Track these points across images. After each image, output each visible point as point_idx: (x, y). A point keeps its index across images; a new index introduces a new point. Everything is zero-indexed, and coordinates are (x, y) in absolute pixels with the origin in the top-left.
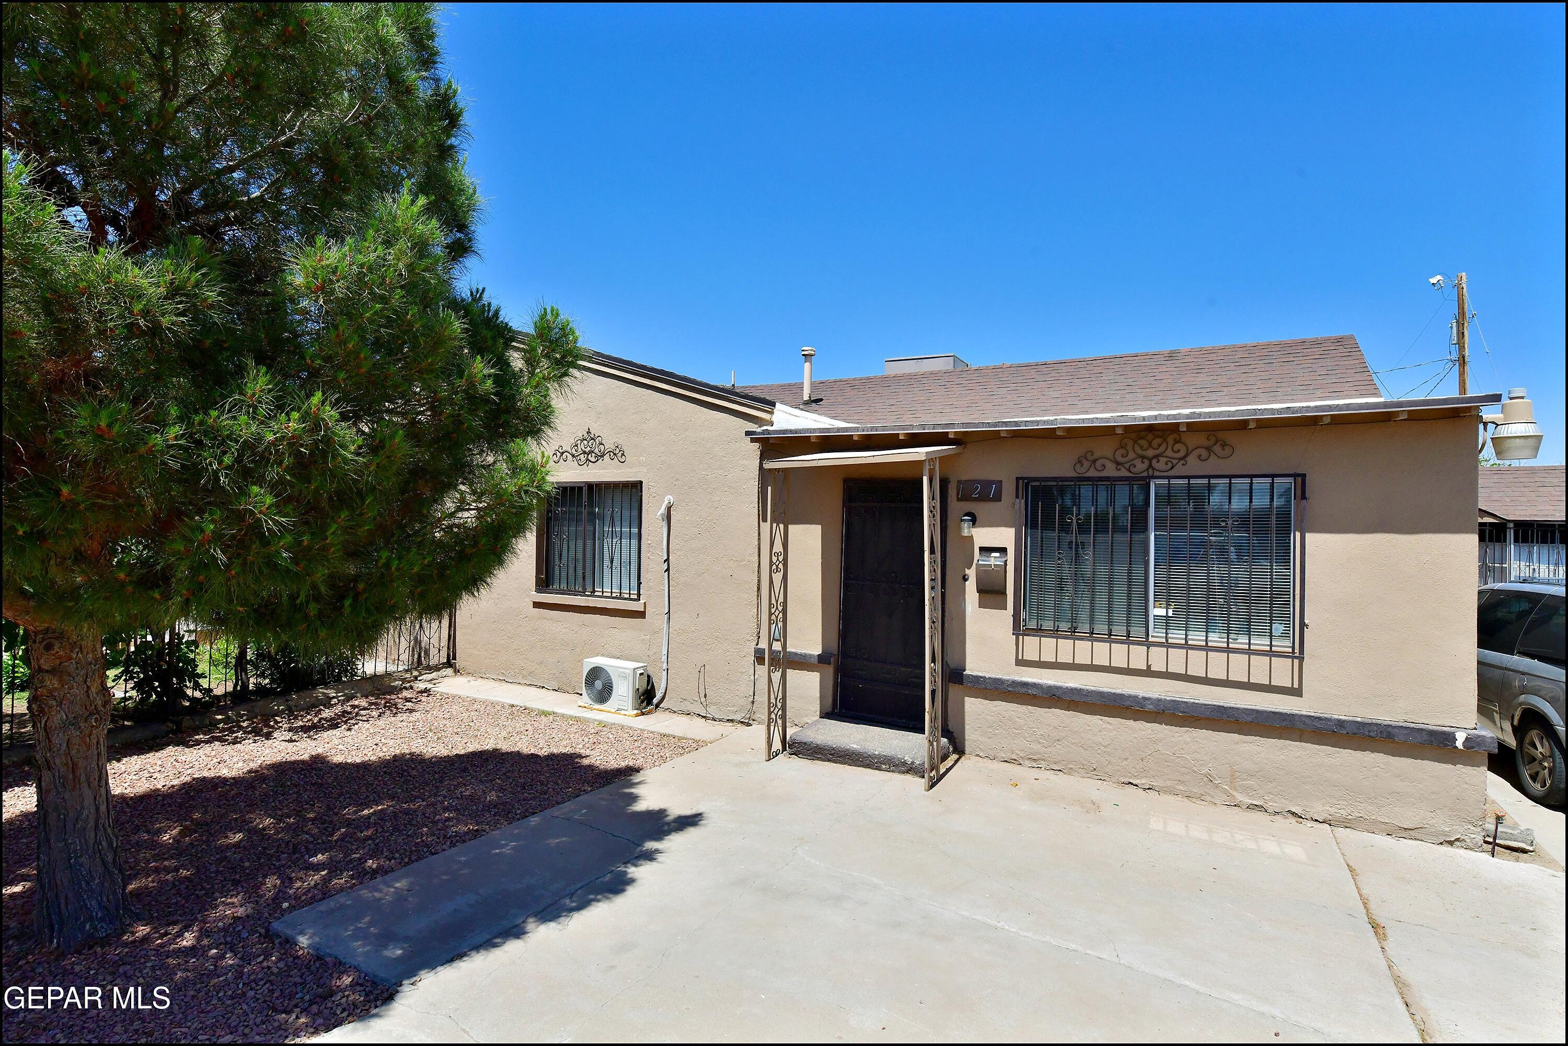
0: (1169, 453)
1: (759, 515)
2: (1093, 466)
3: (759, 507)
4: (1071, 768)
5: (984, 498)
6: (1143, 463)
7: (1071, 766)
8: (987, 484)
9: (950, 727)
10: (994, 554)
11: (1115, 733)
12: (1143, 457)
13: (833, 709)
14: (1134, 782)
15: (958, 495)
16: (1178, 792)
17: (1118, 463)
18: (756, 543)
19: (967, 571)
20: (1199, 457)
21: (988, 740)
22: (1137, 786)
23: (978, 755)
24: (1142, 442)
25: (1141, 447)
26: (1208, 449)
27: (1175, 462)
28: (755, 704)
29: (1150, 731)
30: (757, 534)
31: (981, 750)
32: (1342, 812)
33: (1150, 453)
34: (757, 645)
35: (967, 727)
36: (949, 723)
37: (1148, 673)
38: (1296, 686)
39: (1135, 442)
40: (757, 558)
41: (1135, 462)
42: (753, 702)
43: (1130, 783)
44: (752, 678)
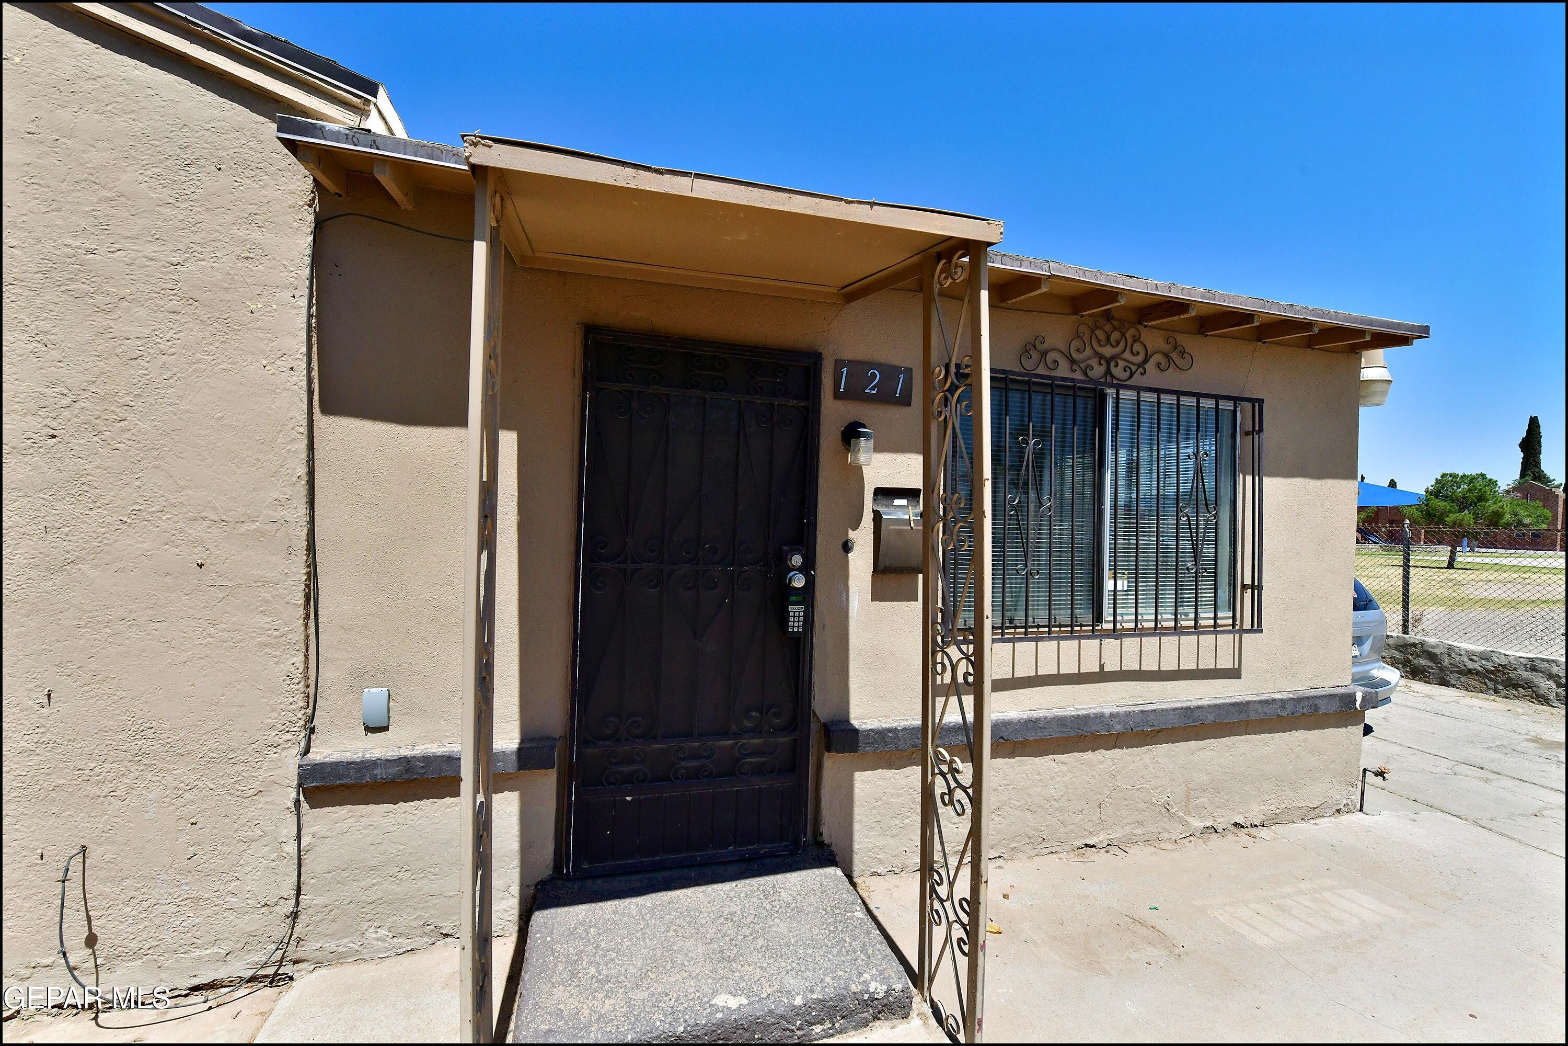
0: (1127, 355)
1: (310, 393)
2: (1043, 360)
3: (309, 369)
4: (1013, 849)
5: (886, 397)
6: (1101, 364)
7: (1013, 845)
8: (890, 372)
9: (826, 838)
10: (898, 502)
11: (1069, 776)
12: (1101, 357)
13: (557, 867)
14: (1091, 842)
15: (837, 385)
16: (1136, 839)
17: (1073, 362)
18: (302, 470)
19: (852, 534)
20: (1159, 364)
21: (891, 841)
22: (1094, 846)
23: (875, 874)
24: (1099, 333)
25: (1099, 341)
26: (1167, 355)
27: (1134, 368)
28: (302, 918)
29: (1109, 762)
30: (303, 444)
31: (881, 862)
32: (1273, 807)
33: (1108, 351)
34: (307, 751)
35: (857, 827)
36: (825, 830)
37: (1102, 676)
38: (1236, 666)
39: (1093, 332)
40: (303, 510)
41: (1089, 362)
42: (295, 915)
43: (1087, 845)
44: (291, 848)
